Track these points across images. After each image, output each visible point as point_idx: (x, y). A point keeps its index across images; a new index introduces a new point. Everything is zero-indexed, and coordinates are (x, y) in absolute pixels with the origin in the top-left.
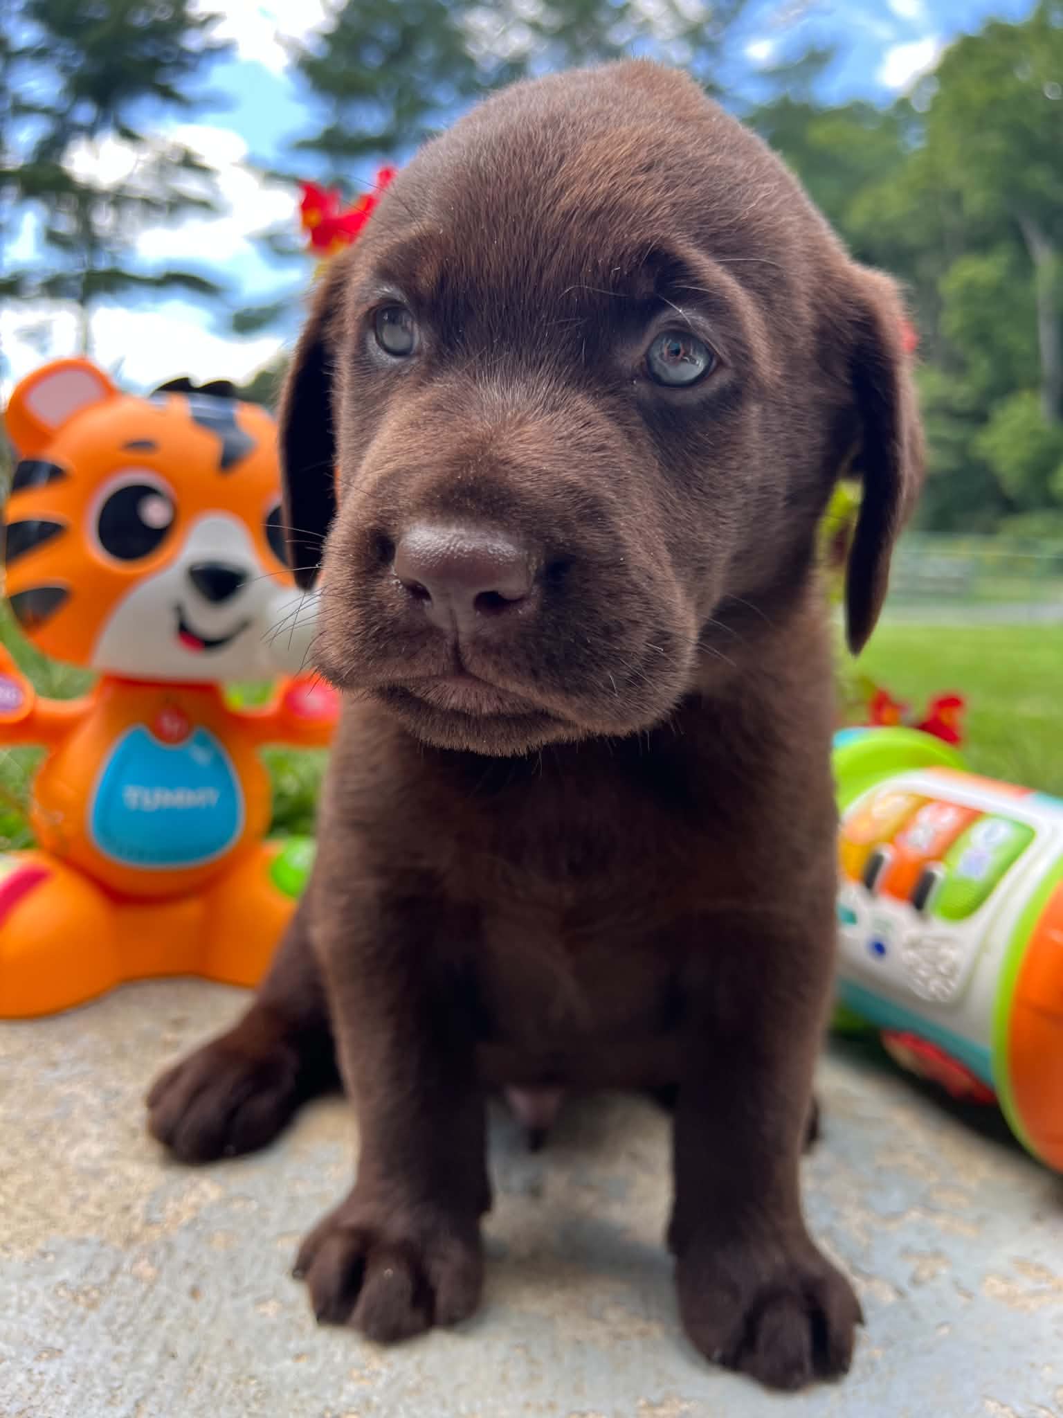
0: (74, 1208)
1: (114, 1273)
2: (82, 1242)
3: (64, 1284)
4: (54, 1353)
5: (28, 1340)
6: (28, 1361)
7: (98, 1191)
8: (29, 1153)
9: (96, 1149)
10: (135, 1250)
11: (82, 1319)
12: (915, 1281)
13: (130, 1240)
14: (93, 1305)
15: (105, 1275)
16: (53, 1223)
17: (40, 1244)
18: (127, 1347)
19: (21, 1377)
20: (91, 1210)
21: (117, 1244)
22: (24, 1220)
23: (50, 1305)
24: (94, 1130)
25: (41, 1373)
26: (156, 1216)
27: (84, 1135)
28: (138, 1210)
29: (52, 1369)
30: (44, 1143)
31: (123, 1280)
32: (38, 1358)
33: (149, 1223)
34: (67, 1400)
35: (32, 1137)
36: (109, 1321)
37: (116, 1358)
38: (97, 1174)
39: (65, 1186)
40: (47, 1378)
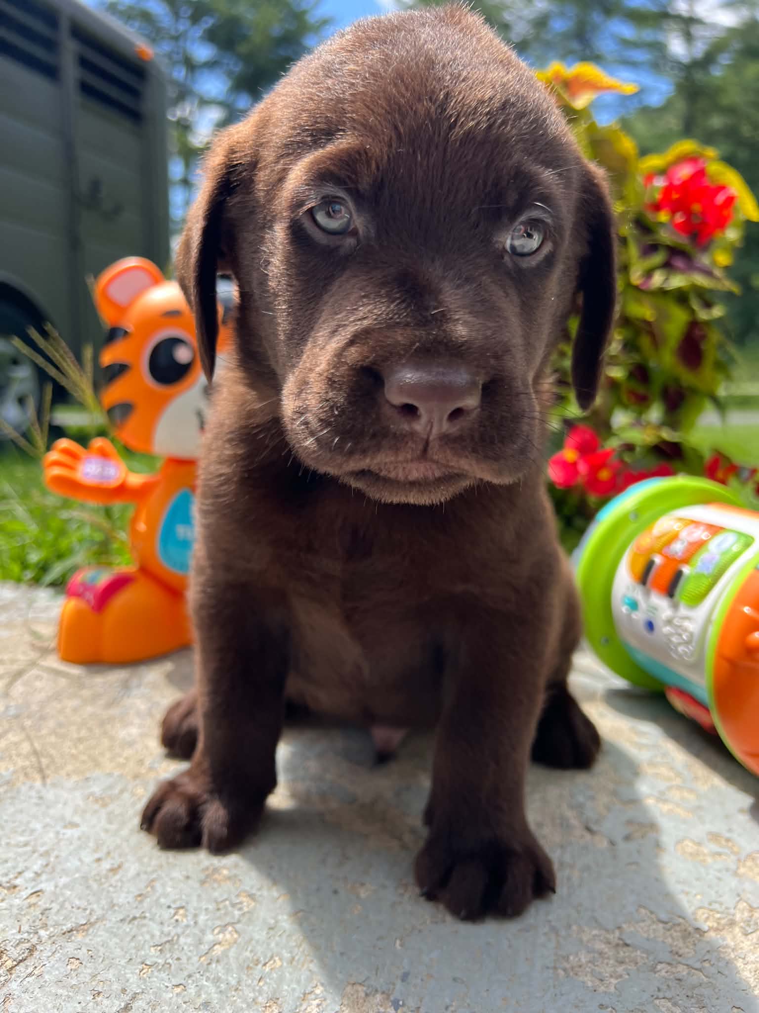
0: (112, 760)
1: (122, 791)
2: (110, 775)
3: (92, 794)
4: (73, 825)
5: (62, 818)
6: (58, 828)
7: (128, 752)
8: (97, 731)
9: (134, 731)
10: (138, 782)
11: (96, 812)
12: (627, 838)
13: (136, 776)
14: (105, 805)
15: (116, 791)
16: (97, 764)
17: (88, 775)
18: (113, 827)
19: (51, 835)
20: (121, 760)
21: (129, 778)
22: (84, 762)
23: (81, 803)
24: (137, 721)
25: (64, 834)
26: (156, 765)
27: (132, 724)
28: (147, 763)
29: (69, 832)
30: (108, 727)
31: (126, 795)
32: (65, 827)
33: (151, 769)
34: (72, 848)
35: (102, 724)
36: (110, 814)
37: (106, 831)
38: (131, 744)
39: (111, 748)
40: (66, 837)
